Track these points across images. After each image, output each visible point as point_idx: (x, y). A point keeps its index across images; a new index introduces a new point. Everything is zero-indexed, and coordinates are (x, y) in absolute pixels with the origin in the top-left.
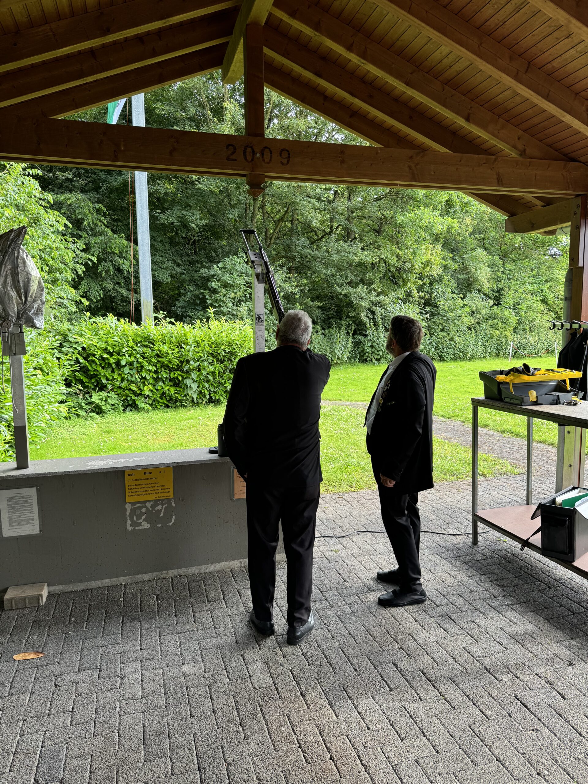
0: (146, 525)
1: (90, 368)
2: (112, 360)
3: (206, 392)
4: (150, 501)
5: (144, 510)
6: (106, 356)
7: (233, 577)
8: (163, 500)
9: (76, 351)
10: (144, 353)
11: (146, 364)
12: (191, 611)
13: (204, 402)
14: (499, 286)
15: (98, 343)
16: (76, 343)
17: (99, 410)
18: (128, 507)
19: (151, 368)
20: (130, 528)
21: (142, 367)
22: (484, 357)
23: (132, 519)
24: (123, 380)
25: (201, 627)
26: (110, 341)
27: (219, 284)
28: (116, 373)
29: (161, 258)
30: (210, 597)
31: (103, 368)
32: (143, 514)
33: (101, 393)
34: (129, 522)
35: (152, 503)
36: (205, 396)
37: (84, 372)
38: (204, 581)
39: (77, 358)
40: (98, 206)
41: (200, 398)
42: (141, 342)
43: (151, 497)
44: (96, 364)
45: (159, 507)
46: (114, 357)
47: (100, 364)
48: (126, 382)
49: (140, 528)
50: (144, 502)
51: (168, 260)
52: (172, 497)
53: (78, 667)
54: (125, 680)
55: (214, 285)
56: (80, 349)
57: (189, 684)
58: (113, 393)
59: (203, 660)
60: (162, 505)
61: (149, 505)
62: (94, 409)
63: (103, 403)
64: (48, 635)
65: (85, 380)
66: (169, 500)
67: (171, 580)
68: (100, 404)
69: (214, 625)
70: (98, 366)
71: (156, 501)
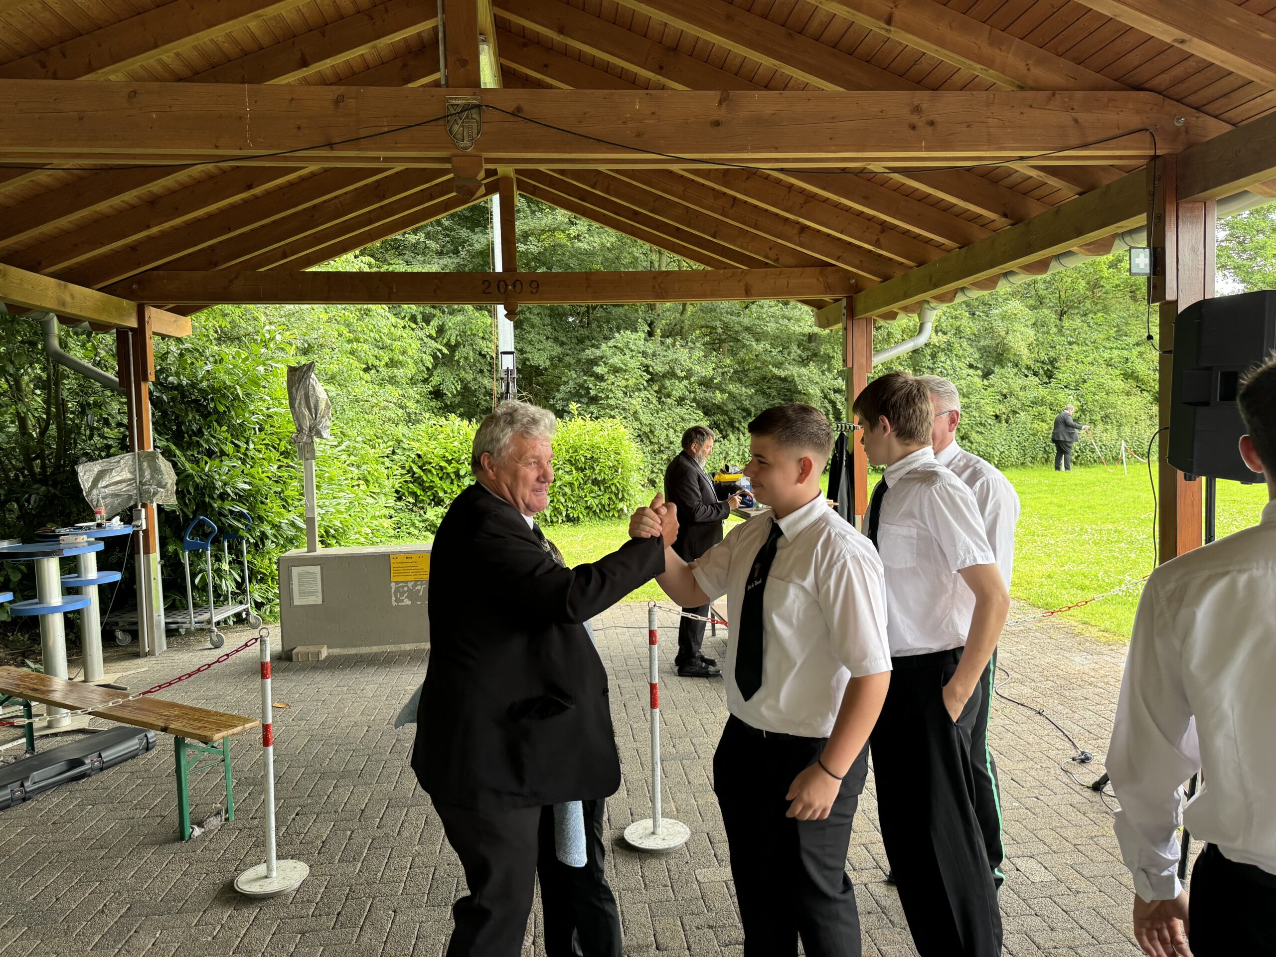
0: (409, 603)
1: (425, 479)
3: (562, 508)
4: (411, 582)
5: (406, 589)
8: (421, 581)
9: (410, 460)
13: (560, 521)
14: (1052, 354)
15: (435, 449)
16: (409, 450)
18: (393, 585)
20: (394, 604)
22: (1022, 464)
23: (396, 596)
26: (450, 446)
27: (606, 370)
28: (456, 485)
29: (537, 336)
31: (441, 479)
32: (404, 592)
33: (437, 509)
34: (394, 598)
35: (413, 583)
36: (561, 514)
37: (420, 484)
39: (411, 468)
41: (555, 515)
43: (411, 578)
44: (433, 474)
45: (419, 587)
46: (453, 465)
49: (403, 604)
50: (407, 582)
51: (547, 338)
55: (599, 370)
56: (413, 456)
60: (422, 585)
61: (410, 585)
62: (428, 528)
64: (320, 672)
65: (419, 492)
70: (435, 476)
71: (416, 582)
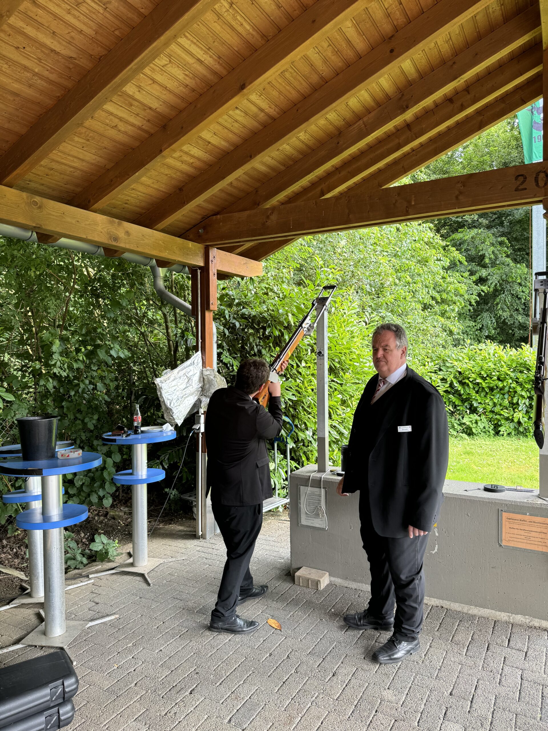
1: (462, 392)
2: (484, 385)
6: (479, 380)
7: (493, 628)
9: (452, 376)
10: (517, 378)
11: (519, 389)
12: (429, 644)
15: (473, 367)
16: (452, 368)
17: (469, 432)
19: (523, 393)
21: (515, 392)
24: (495, 405)
25: (427, 662)
28: (488, 397)
30: (456, 638)
31: (477, 392)
33: (471, 416)
37: (459, 395)
38: (460, 621)
39: (452, 382)
40: (499, 239)
42: (516, 367)
44: (470, 388)
46: (486, 381)
47: (474, 388)
48: (499, 406)
53: (311, 650)
54: (335, 678)
56: (455, 373)
57: (380, 710)
58: (484, 416)
59: (407, 694)
62: (465, 430)
63: (474, 425)
64: (309, 616)
67: (430, 608)
68: (471, 426)
69: (441, 667)
70: (472, 390)
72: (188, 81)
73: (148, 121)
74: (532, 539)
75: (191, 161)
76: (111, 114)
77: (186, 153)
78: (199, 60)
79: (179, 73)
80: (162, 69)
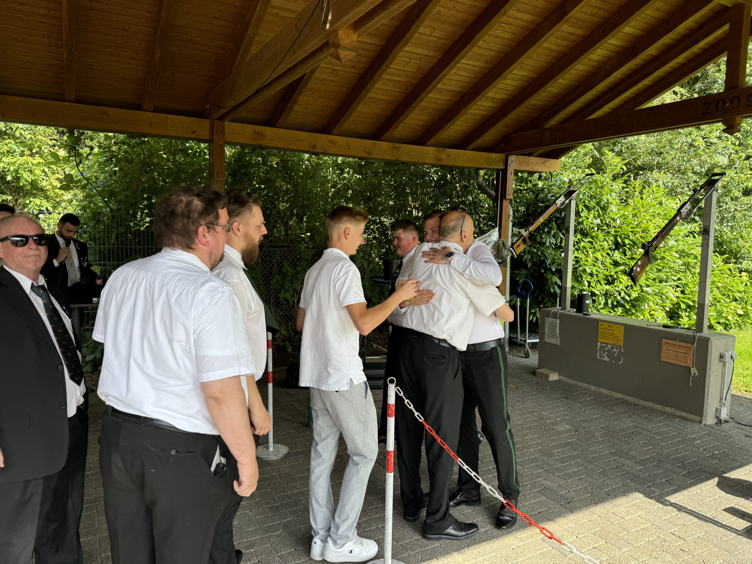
0: (607, 359)
4: (610, 344)
5: (606, 349)
8: (617, 346)
18: (599, 344)
20: (599, 358)
23: (600, 352)
32: (606, 351)
34: (598, 354)
35: (611, 346)
38: (627, 405)
43: (610, 342)
45: (615, 350)
49: (604, 359)
50: (607, 344)
52: (622, 345)
60: (617, 349)
61: (609, 346)
66: (621, 347)
71: (613, 345)
72: (471, 75)
73: (453, 96)
74: (679, 357)
75: (485, 109)
76: (432, 98)
77: (480, 106)
78: (474, 65)
79: (465, 73)
80: (455, 74)
